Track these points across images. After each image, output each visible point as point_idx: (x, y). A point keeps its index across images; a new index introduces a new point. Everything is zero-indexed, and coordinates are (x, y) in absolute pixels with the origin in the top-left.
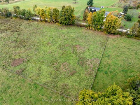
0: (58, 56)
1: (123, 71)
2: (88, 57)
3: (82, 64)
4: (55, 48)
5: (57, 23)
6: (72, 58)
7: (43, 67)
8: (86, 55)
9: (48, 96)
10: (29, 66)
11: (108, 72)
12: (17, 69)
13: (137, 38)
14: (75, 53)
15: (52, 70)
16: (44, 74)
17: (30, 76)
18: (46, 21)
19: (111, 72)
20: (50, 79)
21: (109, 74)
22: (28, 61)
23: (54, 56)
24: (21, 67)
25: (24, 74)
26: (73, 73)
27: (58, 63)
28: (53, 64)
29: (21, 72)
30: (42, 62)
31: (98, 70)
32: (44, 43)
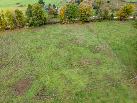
1: (126, 43)
2: (94, 44)
5: (25, 27)
6: (82, 51)
7: (64, 72)
8: (90, 43)
10: (45, 81)
11: (120, 48)
12: (31, 93)
13: (106, 20)
15: (76, 70)
16: (74, 78)
17: (61, 90)
18: (7, 29)
21: (122, 49)
22: (37, 77)
23: (63, 57)
24: (35, 87)
25: (51, 93)
26: (99, 63)
27: (75, 60)
28: (72, 65)
29: (43, 93)
30: (57, 69)
31: (113, 50)
32: (32, 50)
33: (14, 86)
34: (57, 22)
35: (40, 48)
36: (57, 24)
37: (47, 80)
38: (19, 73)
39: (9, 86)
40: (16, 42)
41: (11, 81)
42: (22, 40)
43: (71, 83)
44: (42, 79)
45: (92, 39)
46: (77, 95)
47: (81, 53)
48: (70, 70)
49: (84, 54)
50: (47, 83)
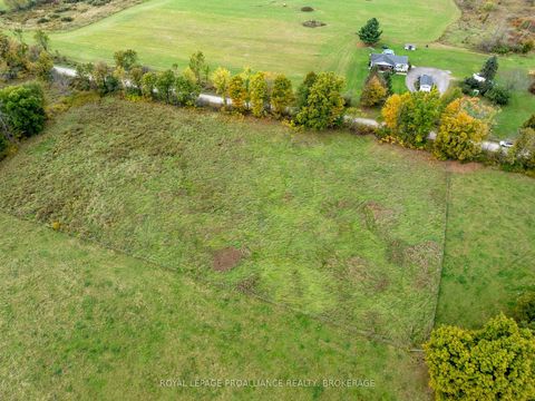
0: (329, 237)
1: (500, 274)
2: (412, 240)
3: (400, 261)
4: (311, 213)
5: (285, 122)
6: (367, 243)
7: (304, 271)
8: (403, 233)
9: (341, 342)
10: (263, 270)
11: (467, 279)
12: (235, 277)
14: (372, 227)
15: (326, 277)
16: (311, 289)
17: (278, 297)
18: (247, 112)
19: (473, 278)
20: (332, 303)
21: (469, 283)
22: (255, 256)
23: (320, 238)
24: (243, 272)
25: (262, 292)
26: (382, 286)
27: (337, 257)
28: (324, 263)
29: (250, 286)
30: (295, 258)
31: (443, 276)
32: (273, 195)
33: (215, 254)
34: (371, 131)
35: (289, 197)
36: (368, 137)
37: (267, 269)
38: (232, 236)
39: (209, 250)
40: (250, 162)
41: (215, 243)
42: (263, 159)
43: (300, 294)
44: (260, 264)
45: (418, 222)
46: (299, 316)
47: (362, 248)
48: (316, 272)
49: (368, 253)
50: (264, 275)
